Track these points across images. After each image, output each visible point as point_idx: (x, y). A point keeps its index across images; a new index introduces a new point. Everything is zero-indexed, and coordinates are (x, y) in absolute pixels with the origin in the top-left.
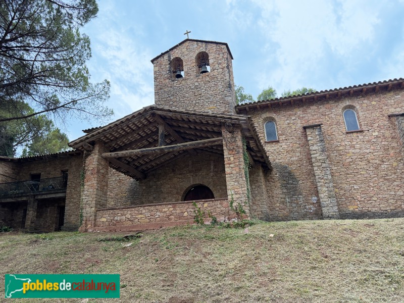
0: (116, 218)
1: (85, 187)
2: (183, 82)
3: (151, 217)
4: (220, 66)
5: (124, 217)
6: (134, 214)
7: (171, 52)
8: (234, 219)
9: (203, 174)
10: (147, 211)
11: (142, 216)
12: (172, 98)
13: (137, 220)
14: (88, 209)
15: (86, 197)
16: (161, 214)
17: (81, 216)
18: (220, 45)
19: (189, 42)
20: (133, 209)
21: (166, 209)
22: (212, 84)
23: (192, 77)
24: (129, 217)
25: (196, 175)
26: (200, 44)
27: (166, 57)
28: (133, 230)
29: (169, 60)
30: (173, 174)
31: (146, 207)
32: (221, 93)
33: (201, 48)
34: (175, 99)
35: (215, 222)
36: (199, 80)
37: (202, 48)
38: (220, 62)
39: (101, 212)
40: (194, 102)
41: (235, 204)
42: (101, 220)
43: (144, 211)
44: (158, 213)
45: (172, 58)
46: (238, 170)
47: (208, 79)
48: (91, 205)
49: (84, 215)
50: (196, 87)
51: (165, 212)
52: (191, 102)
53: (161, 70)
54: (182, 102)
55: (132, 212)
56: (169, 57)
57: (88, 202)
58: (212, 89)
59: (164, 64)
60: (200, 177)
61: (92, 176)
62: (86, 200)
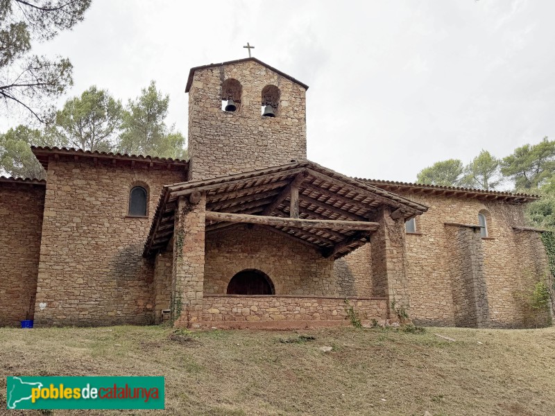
0: (235, 310)
1: (185, 259)
2: (241, 120)
3: (288, 312)
4: (296, 115)
5: (247, 310)
6: (263, 307)
7: (226, 69)
8: (395, 323)
9: (261, 256)
10: (282, 304)
11: (275, 310)
12: (222, 138)
13: (267, 314)
14: (191, 294)
15: (188, 275)
16: (303, 310)
17: (179, 303)
18: (299, 86)
19: (254, 62)
20: (262, 300)
21: (309, 304)
22: (283, 136)
23: (255, 117)
24: (256, 310)
25: (252, 257)
26: (270, 72)
27: (216, 72)
28: (268, 328)
29: (221, 79)
30: (216, 251)
31: (281, 299)
32: (294, 153)
33: (272, 80)
34: (227, 142)
35: (375, 324)
36: (265, 125)
37: (274, 81)
38: (296, 108)
39: (210, 299)
40: (256, 154)
41: (396, 306)
42: (210, 311)
43: (278, 304)
44: (298, 308)
45: (226, 77)
46: (401, 267)
47: (278, 127)
48: (197, 288)
49: (185, 301)
50: (261, 133)
51: (307, 307)
52: (251, 153)
53: (206, 89)
54: (238, 148)
55: (260, 303)
56: (222, 73)
57: (191, 283)
58: (282, 144)
59: (212, 81)
60: (257, 261)
61: (197, 244)
62: (187, 279)
